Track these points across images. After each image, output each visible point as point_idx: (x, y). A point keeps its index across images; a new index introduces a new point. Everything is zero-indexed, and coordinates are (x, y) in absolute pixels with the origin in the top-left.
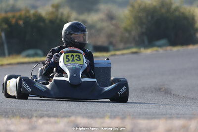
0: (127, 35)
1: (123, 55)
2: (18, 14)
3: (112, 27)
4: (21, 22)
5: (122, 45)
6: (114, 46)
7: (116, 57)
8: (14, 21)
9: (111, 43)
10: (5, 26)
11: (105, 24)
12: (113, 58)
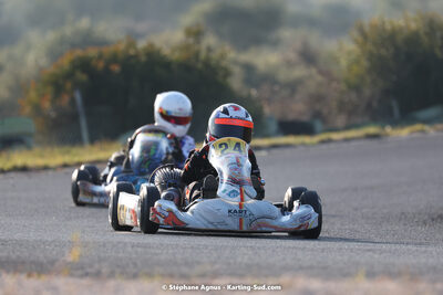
0: (353, 96)
1: (346, 140)
2: (107, 51)
3: (319, 78)
4: (116, 68)
5: (340, 120)
6: (324, 120)
7: (332, 146)
8: (101, 65)
9: (318, 115)
10: (82, 77)
11: (299, 72)
12: (324, 147)
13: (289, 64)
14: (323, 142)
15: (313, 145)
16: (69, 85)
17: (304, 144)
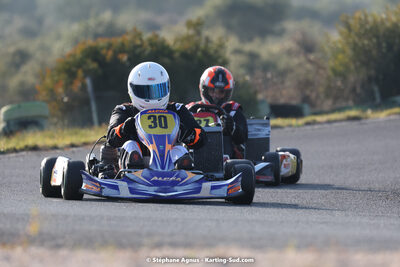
1: (329, 122)
2: (118, 41)
3: (309, 66)
4: (124, 58)
5: (328, 104)
6: (312, 105)
7: (316, 127)
8: (110, 55)
9: (306, 99)
10: (93, 65)
11: (295, 61)
12: (309, 128)
13: (289, 53)
14: (308, 124)
15: (298, 126)
16: (80, 73)
17: (290, 126)
